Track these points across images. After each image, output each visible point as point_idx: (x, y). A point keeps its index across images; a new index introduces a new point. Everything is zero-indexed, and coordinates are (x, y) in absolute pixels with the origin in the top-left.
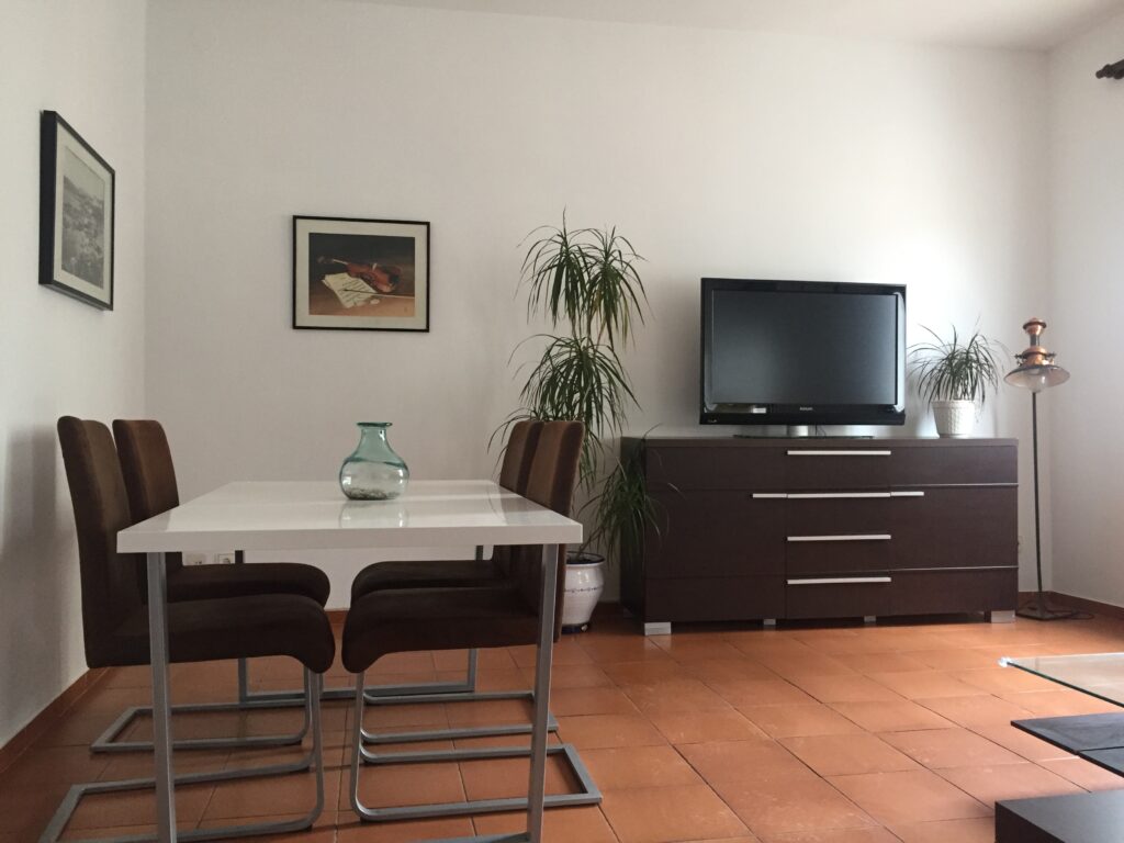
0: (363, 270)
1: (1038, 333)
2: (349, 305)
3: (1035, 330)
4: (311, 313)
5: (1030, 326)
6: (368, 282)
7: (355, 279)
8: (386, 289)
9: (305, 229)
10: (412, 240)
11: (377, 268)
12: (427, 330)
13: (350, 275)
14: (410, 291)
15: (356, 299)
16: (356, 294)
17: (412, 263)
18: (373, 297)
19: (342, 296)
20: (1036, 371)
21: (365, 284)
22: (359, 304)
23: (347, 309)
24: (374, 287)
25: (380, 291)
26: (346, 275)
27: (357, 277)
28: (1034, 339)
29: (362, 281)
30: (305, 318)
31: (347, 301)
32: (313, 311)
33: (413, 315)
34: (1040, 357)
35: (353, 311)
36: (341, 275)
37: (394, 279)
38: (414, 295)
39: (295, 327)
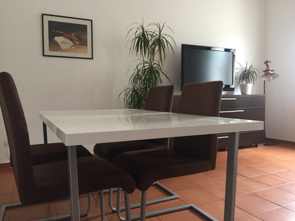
0: (69, 36)
1: (269, 64)
2: (64, 48)
3: (268, 63)
4: (49, 51)
5: (266, 63)
6: (71, 40)
7: (66, 39)
8: (77, 43)
9: (47, 19)
10: (86, 26)
11: (74, 35)
12: (92, 58)
13: (64, 37)
14: (86, 44)
15: (66, 46)
16: (67, 44)
17: (86, 34)
18: (73, 46)
19: (61, 45)
20: (269, 75)
21: (70, 41)
22: (68, 48)
23: (63, 50)
24: (73, 42)
25: (75, 44)
26: (62, 37)
27: (66, 38)
28: (268, 66)
29: (68, 40)
30: (47, 52)
31: (63, 47)
32: (50, 50)
33: (87, 53)
34: (270, 71)
35: (66, 50)
36: (60, 37)
37: (80, 39)
38: (87, 46)
39: (44, 55)
